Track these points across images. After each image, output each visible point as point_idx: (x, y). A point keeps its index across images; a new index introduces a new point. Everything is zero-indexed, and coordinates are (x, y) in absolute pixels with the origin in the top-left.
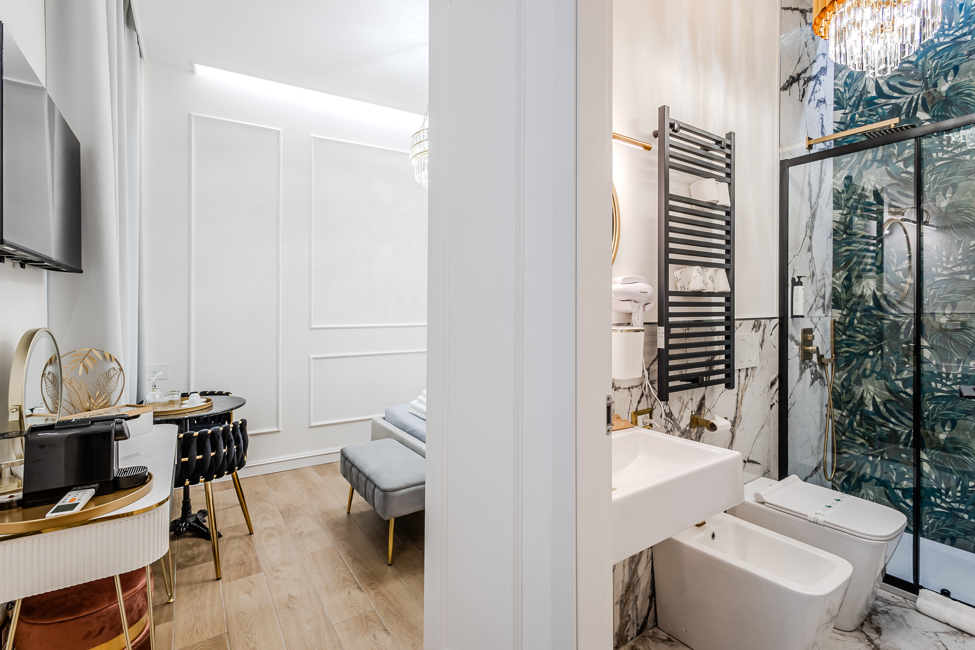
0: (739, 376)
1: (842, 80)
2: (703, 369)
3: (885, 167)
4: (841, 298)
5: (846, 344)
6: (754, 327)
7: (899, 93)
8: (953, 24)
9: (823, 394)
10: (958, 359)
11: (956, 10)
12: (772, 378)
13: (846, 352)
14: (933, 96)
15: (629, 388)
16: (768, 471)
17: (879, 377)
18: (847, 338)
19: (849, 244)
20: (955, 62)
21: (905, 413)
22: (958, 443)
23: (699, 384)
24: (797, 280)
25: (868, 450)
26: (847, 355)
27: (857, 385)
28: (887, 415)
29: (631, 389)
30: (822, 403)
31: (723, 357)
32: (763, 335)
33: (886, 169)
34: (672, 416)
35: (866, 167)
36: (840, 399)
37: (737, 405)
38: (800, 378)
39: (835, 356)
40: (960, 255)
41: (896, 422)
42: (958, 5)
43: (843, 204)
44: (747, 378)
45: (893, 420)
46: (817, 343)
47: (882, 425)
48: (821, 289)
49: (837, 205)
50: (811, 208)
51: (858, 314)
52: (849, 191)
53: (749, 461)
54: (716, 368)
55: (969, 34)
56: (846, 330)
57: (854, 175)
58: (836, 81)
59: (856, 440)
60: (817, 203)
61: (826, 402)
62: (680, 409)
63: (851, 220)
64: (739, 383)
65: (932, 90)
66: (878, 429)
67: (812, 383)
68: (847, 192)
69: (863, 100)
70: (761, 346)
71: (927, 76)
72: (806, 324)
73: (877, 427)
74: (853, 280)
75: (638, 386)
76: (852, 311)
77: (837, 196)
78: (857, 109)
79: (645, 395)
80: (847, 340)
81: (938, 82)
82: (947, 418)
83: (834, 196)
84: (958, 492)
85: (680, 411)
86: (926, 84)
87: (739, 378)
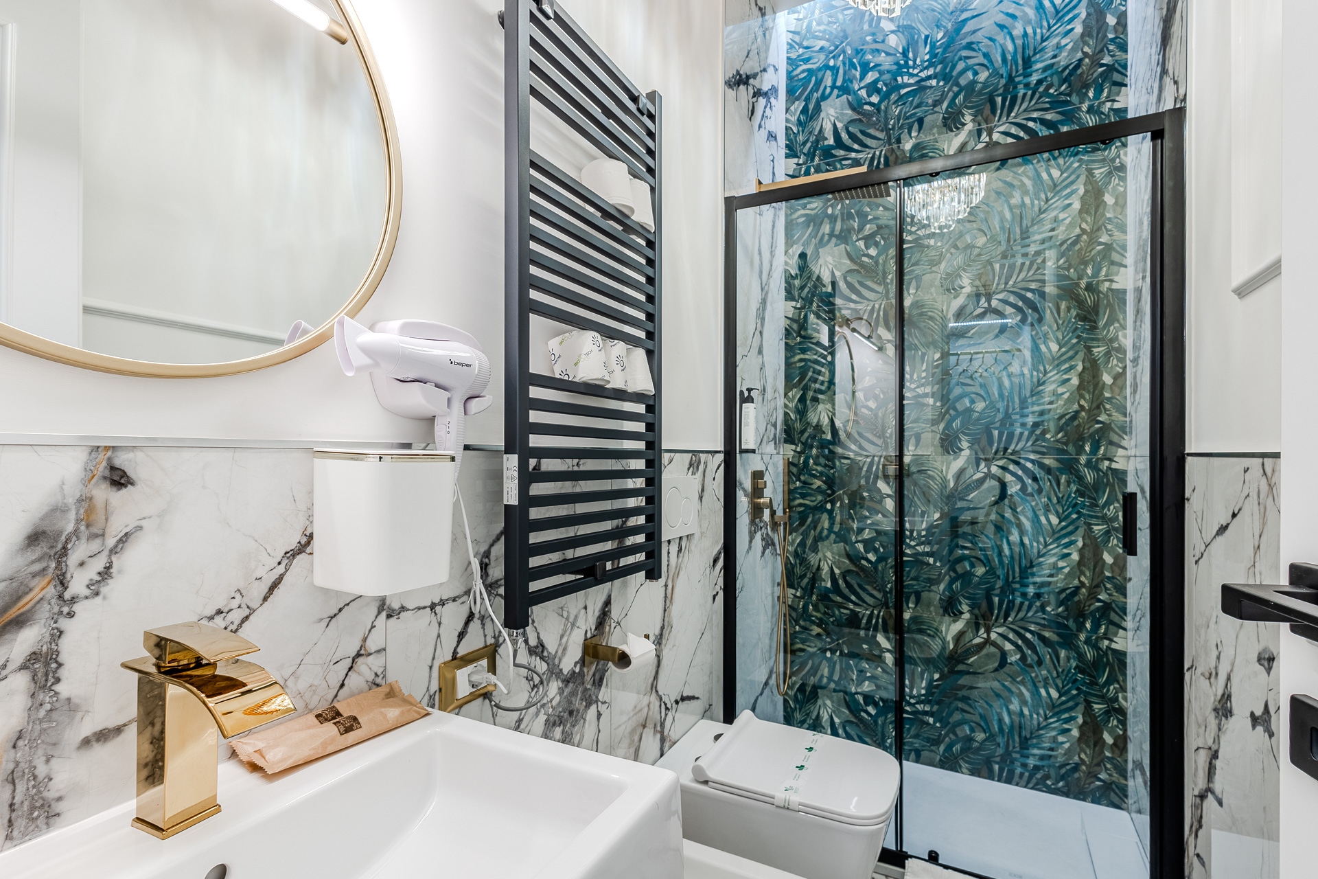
0: (669, 553)
1: (794, 115)
2: (608, 546)
3: (843, 245)
4: (794, 428)
5: (800, 494)
6: (691, 466)
7: (859, 145)
8: (918, 62)
9: (774, 568)
10: (922, 511)
11: (921, 43)
12: (715, 552)
13: (801, 505)
14: (897, 155)
15: (433, 607)
16: (710, 705)
17: (838, 539)
18: (801, 485)
19: (804, 351)
20: (919, 112)
21: (866, 587)
22: (922, 623)
23: (596, 579)
24: (746, 394)
25: (826, 642)
26: (802, 509)
27: (813, 552)
28: (846, 591)
29: (438, 608)
30: (773, 581)
31: (641, 520)
32: (704, 480)
33: (846, 249)
34: (543, 652)
35: (821, 243)
36: (793, 572)
37: (665, 605)
38: (750, 547)
39: (789, 512)
40: (924, 371)
41: (857, 601)
42: (923, 37)
43: (796, 294)
44: (681, 555)
45: (853, 598)
46: (768, 493)
47: (841, 606)
48: (773, 413)
49: (790, 296)
50: (762, 290)
51: (814, 451)
52: (804, 275)
53: (683, 699)
54: (630, 541)
55: (935, 78)
56: (800, 474)
57: (809, 253)
58: (788, 115)
59: (811, 630)
60: (767, 283)
61: (778, 579)
62: (561, 632)
63: (806, 317)
64: (668, 565)
65: (895, 146)
66: (837, 612)
67: (763, 553)
68: (801, 276)
69: (820, 149)
70: (701, 498)
71: (890, 127)
72: (755, 463)
73: (835, 609)
74: (808, 402)
75: (459, 597)
76: (807, 446)
77: (789, 279)
78: (812, 160)
79: (477, 616)
80: (802, 487)
81: (902, 136)
82: (911, 590)
83: (786, 282)
84: (923, 688)
85: (562, 636)
86: (889, 138)
87: (668, 557)
